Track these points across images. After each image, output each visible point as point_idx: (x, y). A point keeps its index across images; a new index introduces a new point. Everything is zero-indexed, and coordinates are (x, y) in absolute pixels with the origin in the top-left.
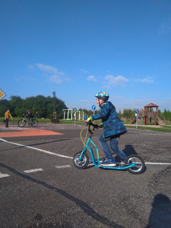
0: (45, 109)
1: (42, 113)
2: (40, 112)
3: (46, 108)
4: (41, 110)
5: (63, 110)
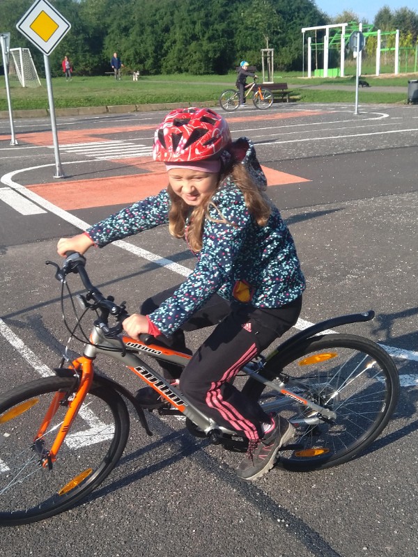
0: (223, 31)
1: (215, 51)
2: (206, 46)
3: (228, 24)
4: (207, 36)
5: (304, 30)
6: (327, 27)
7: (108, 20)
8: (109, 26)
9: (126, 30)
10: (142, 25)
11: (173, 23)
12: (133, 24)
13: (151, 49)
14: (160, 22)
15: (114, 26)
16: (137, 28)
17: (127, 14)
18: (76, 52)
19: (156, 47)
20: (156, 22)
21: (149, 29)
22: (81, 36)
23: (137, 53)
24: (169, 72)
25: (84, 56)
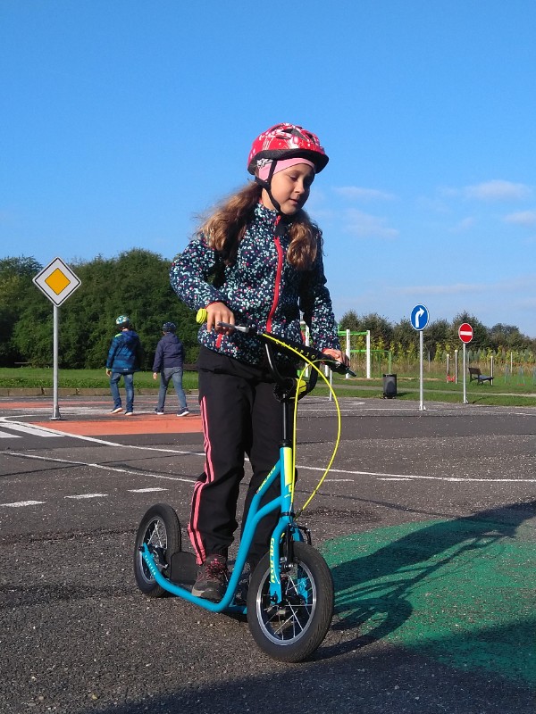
4: (144, 327)
8: (22, 310)
9: (43, 316)
10: (64, 311)
11: (103, 311)
13: (73, 339)
14: (87, 309)
15: (29, 311)
19: (81, 337)
20: (82, 309)
21: (72, 316)
24: (94, 367)
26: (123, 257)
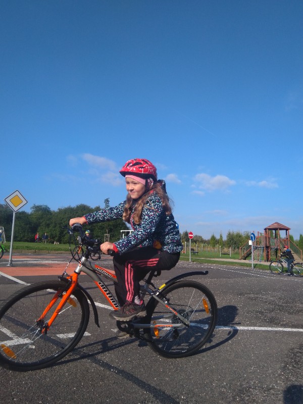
5: (121, 231)
6: (130, 231)
7: (41, 221)
8: (41, 223)
9: (48, 225)
10: (56, 224)
12: (52, 223)
13: (58, 234)
14: (63, 223)
15: (44, 223)
16: (53, 225)
17: (50, 219)
18: (24, 232)
19: (60, 233)
20: (62, 223)
21: (58, 226)
22: (28, 226)
23: (52, 235)
24: (64, 243)
25: (28, 234)
26: (77, 207)
